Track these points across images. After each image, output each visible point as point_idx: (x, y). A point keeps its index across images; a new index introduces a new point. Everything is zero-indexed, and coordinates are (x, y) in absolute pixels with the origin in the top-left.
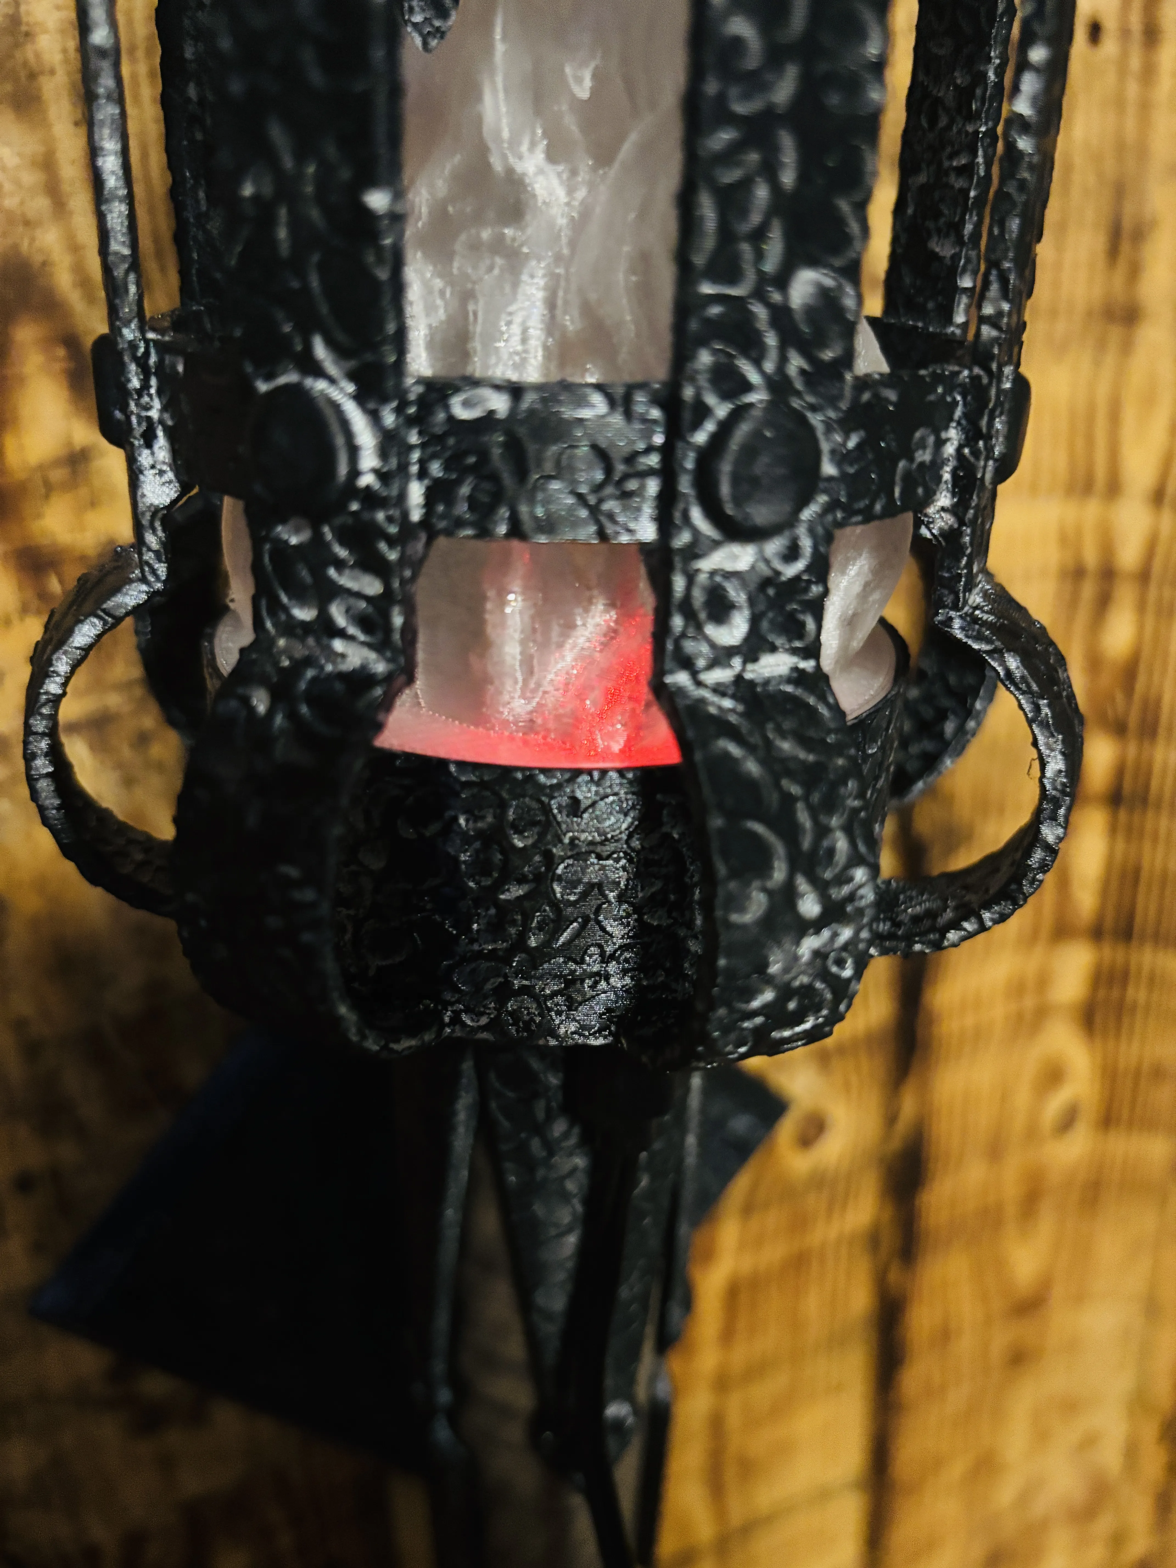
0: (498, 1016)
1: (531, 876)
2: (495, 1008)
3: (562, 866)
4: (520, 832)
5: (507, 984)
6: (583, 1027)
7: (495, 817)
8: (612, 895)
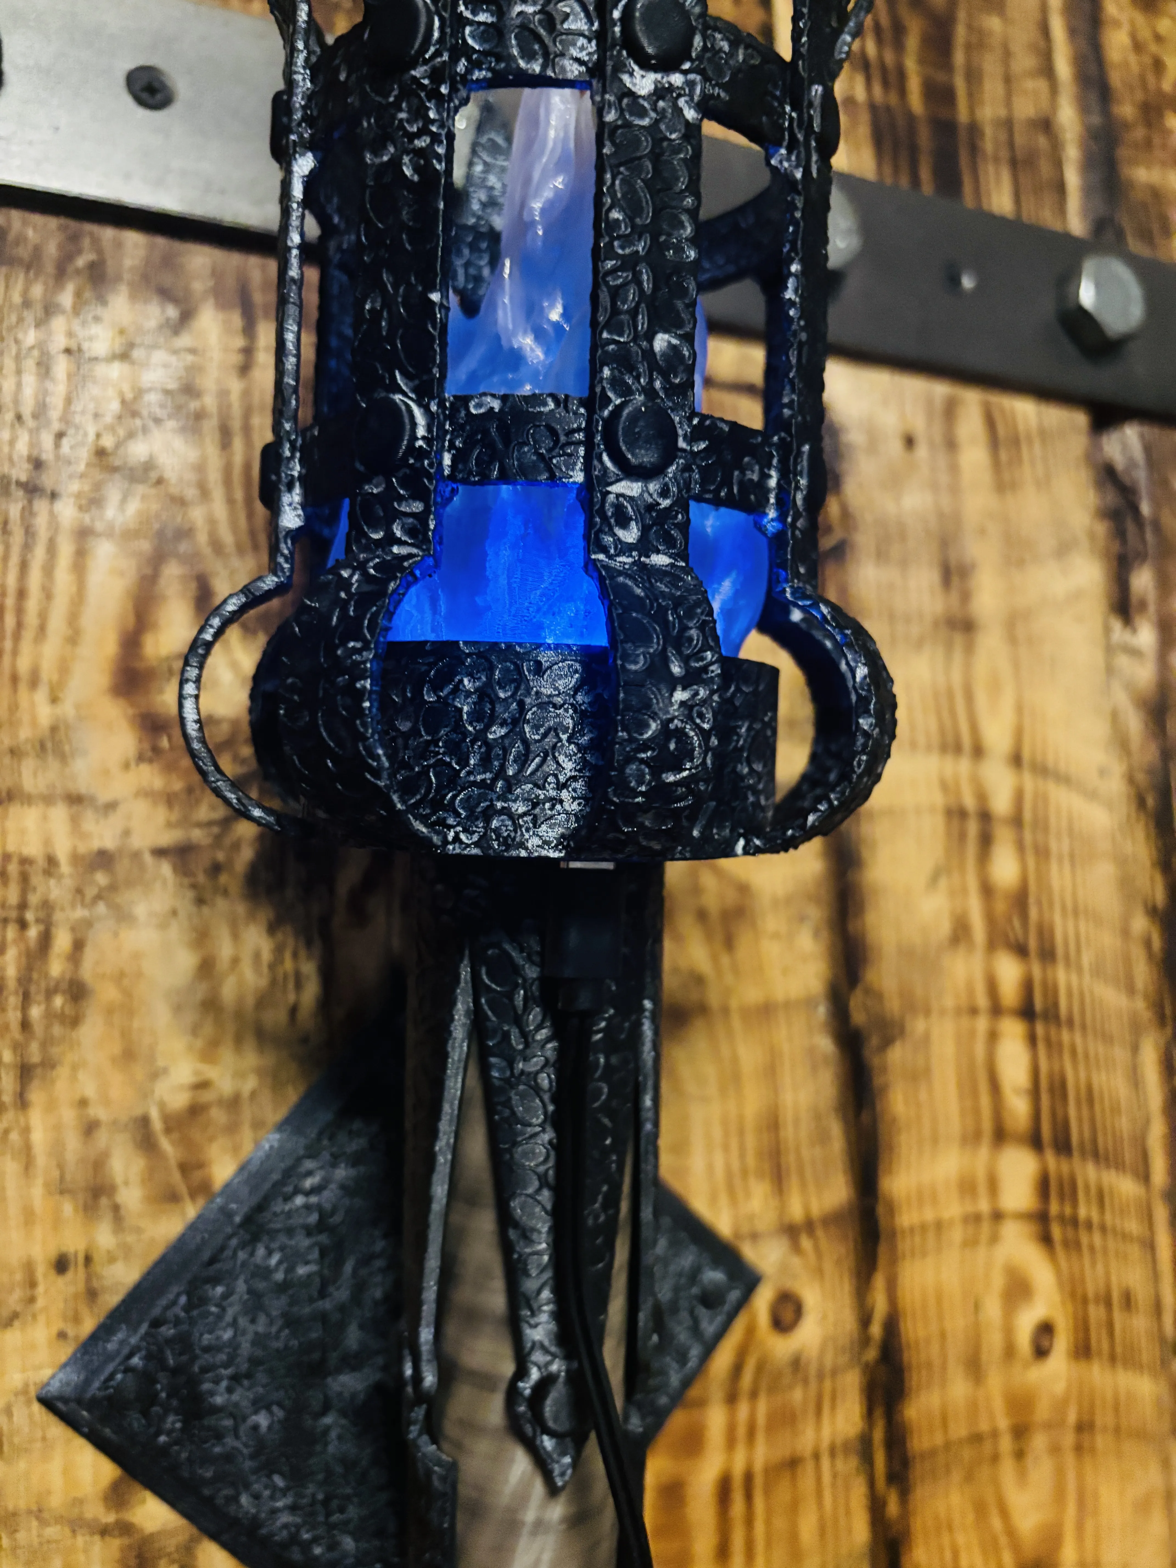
0: (485, 834)
1: (509, 721)
2: (483, 827)
3: (530, 713)
4: (502, 687)
5: (492, 806)
6: (546, 842)
7: (487, 678)
8: (564, 737)
